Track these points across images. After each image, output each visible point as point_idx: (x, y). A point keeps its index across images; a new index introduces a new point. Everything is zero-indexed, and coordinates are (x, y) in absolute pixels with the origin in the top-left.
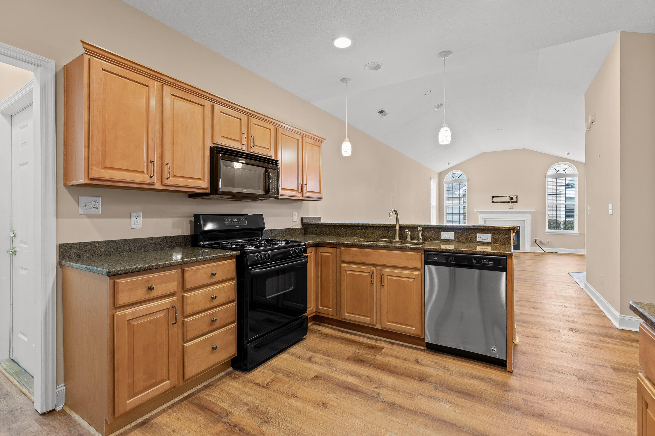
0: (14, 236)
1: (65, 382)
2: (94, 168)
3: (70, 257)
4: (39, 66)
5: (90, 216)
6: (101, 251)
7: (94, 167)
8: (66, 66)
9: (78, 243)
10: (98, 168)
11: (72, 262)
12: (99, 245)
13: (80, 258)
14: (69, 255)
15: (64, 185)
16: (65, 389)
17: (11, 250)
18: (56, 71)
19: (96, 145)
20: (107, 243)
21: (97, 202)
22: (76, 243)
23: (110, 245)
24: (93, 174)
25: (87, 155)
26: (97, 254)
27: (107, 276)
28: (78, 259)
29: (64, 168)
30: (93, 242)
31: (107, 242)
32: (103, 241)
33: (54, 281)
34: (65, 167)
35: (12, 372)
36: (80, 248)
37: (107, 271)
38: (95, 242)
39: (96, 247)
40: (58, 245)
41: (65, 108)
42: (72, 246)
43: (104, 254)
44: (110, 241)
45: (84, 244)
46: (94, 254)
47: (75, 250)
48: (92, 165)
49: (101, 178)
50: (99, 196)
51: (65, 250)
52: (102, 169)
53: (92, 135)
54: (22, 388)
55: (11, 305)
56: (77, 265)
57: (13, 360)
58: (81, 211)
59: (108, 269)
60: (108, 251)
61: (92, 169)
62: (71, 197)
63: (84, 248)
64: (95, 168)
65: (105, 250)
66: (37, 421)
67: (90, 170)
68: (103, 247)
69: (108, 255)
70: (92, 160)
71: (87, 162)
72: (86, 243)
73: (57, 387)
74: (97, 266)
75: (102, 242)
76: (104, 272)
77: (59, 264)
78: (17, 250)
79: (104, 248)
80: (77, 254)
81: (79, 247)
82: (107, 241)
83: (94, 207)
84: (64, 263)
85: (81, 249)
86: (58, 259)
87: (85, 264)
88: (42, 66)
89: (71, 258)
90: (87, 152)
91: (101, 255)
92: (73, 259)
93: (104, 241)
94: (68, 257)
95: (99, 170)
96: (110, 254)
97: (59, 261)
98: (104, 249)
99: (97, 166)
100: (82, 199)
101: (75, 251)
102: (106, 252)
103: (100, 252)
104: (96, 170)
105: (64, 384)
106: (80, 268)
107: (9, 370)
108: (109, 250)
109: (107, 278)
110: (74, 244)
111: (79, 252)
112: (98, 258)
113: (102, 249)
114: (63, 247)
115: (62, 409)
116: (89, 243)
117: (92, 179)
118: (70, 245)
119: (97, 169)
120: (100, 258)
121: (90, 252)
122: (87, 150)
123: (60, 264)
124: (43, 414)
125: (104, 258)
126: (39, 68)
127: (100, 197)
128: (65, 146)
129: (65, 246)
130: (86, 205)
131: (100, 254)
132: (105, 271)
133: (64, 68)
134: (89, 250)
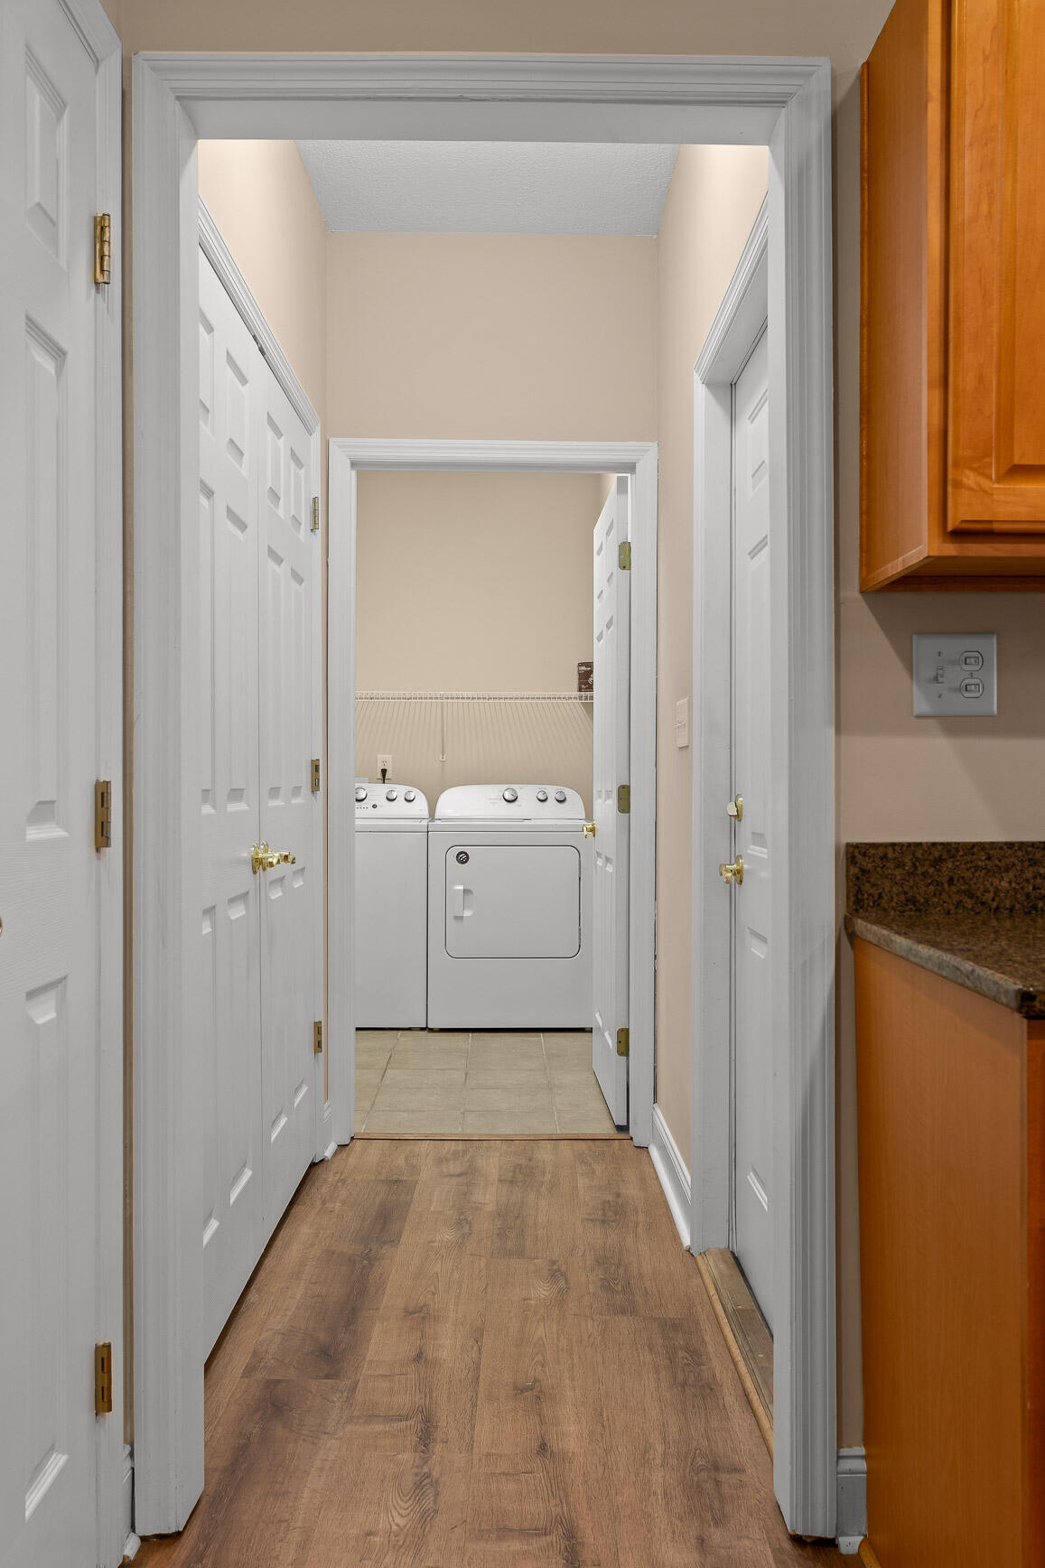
0: (738, 817)
1: (867, 1441)
2: (965, 480)
3: (884, 903)
4: (779, 102)
5: (954, 725)
6: (997, 891)
7: (967, 472)
8: (868, 64)
9: (909, 845)
10: (979, 473)
11: (889, 927)
12: (989, 858)
13: (918, 913)
14: (880, 896)
15: (861, 588)
16: (869, 1472)
17: (730, 864)
18: (833, 103)
19: (971, 361)
20: (1020, 853)
21: (981, 659)
22: (901, 845)
23: (1033, 863)
24: (964, 510)
25: (937, 420)
26: (983, 904)
27: (1017, 1017)
28: (910, 917)
29: (861, 514)
30: (965, 844)
31: (1020, 849)
32: (1006, 843)
33: (829, 999)
34: (864, 508)
35: (729, 1308)
36: (916, 868)
37: (1017, 987)
38: (973, 845)
39: (977, 868)
40: (843, 850)
41: (866, 250)
42: (890, 856)
43: (1008, 903)
44: (1033, 844)
45: (933, 850)
46: (969, 903)
47: (898, 873)
48: (956, 465)
49: (996, 526)
50: (987, 632)
51: (863, 871)
52: (999, 479)
53: (958, 320)
54: (749, 1385)
55: (733, 1063)
56: (901, 942)
57: (737, 1260)
58: (921, 705)
59: (1023, 978)
60: (1028, 895)
61: (958, 485)
62: (886, 640)
63: (931, 870)
64: (970, 479)
65: (1014, 885)
66: (777, 1552)
67: (950, 489)
68: (1007, 870)
69: (1026, 913)
70: (957, 441)
71: (936, 457)
72: (940, 848)
73: (844, 1452)
74: (976, 959)
75: (1001, 848)
76: (1007, 991)
77: (846, 928)
78: (745, 866)
79: (1011, 874)
80: (906, 893)
81: (914, 865)
82: (1022, 845)
83: (966, 682)
84: (861, 925)
85: (920, 870)
86: (843, 912)
87: (935, 945)
88: (791, 95)
89: (885, 910)
90: (937, 408)
91: (997, 909)
92: (892, 913)
93: (1010, 845)
94: (874, 902)
95: (985, 483)
96: (1035, 907)
97: (845, 917)
98: (1010, 882)
99: (976, 465)
100: (926, 648)
101: (899, 878)
102: (1019, 896)
103: (991, 895)
104: (975, 487)
105: (861, 1451)
106: (912, 958)
107: (725, 1295)
108: (1031, 888)
109: (1019, 1024)
110: (897, 848)
111: (911, 887)
112: (985, 923)
113: (1003, 883)
114: (859, 858)
115: (859, 1554)
116: (950, 850)
117: (959, 535)
118: (881, 851)
119: (981, 480)
120: (994, 923)
121: (954, 889)
122: (937, 394)
123: (848, 934)
124: (797, 1540)
125: (1008, 924)
126: (783, 109)
127: (993, 633)
128: (865, 419)
129: (864, 855)
130: (940, 672)
131: (995, 904)
132: (1013, 985)
133: (861, 76)
134: (951, 881)
